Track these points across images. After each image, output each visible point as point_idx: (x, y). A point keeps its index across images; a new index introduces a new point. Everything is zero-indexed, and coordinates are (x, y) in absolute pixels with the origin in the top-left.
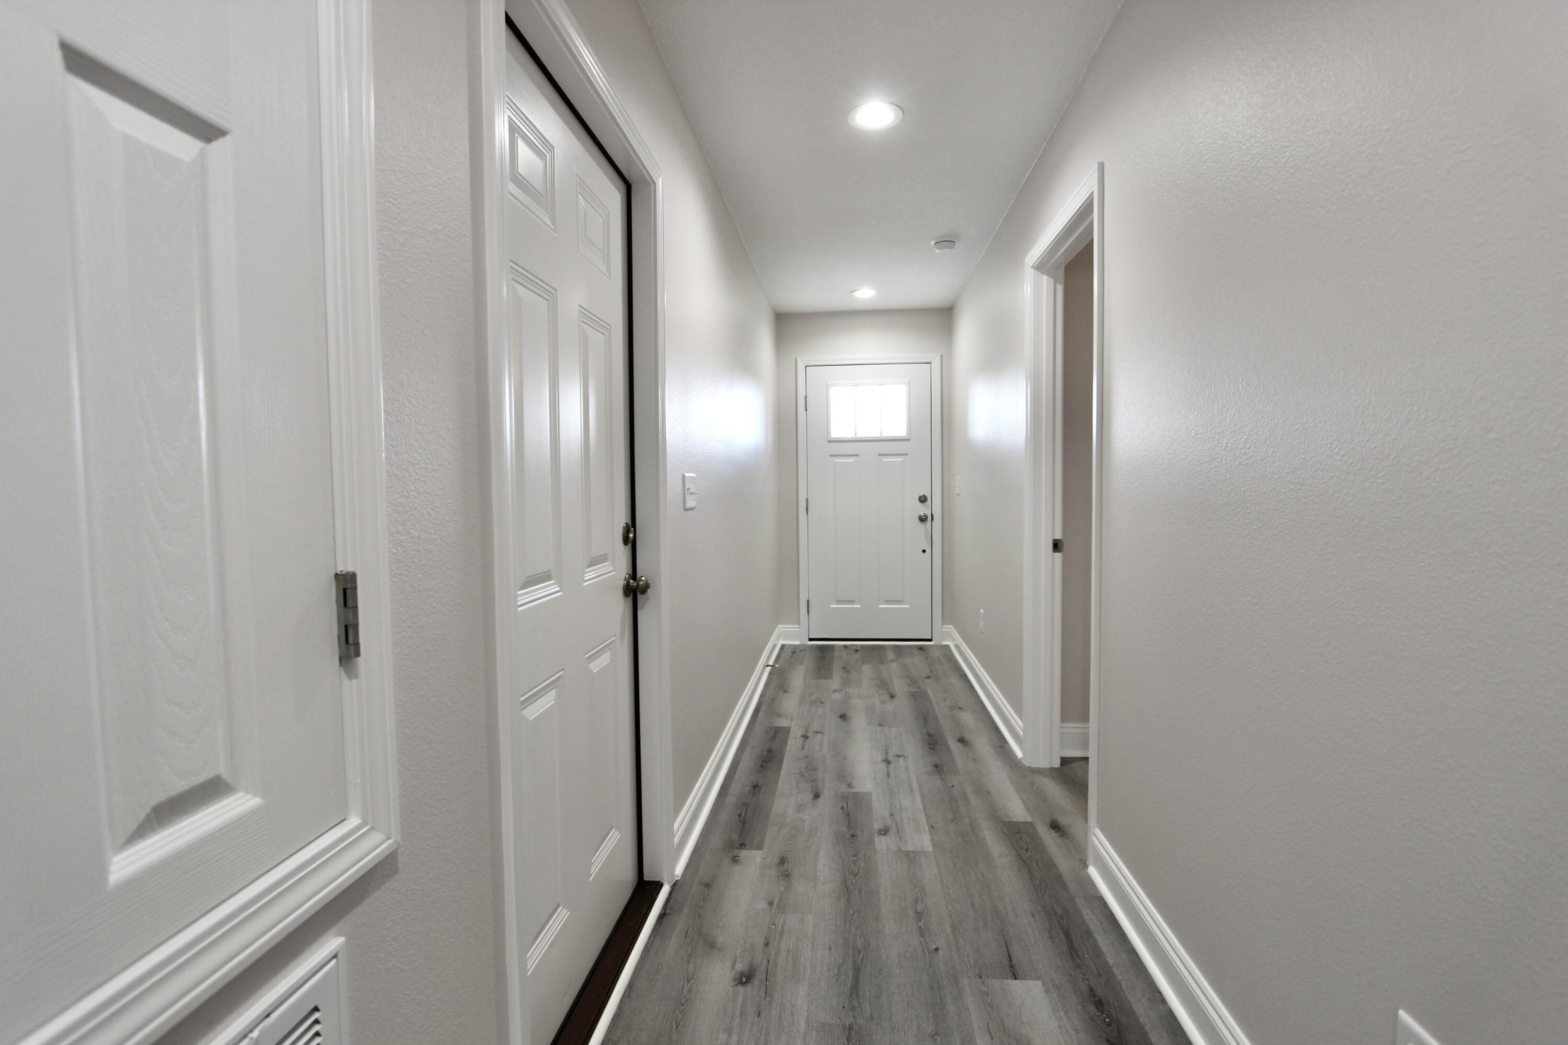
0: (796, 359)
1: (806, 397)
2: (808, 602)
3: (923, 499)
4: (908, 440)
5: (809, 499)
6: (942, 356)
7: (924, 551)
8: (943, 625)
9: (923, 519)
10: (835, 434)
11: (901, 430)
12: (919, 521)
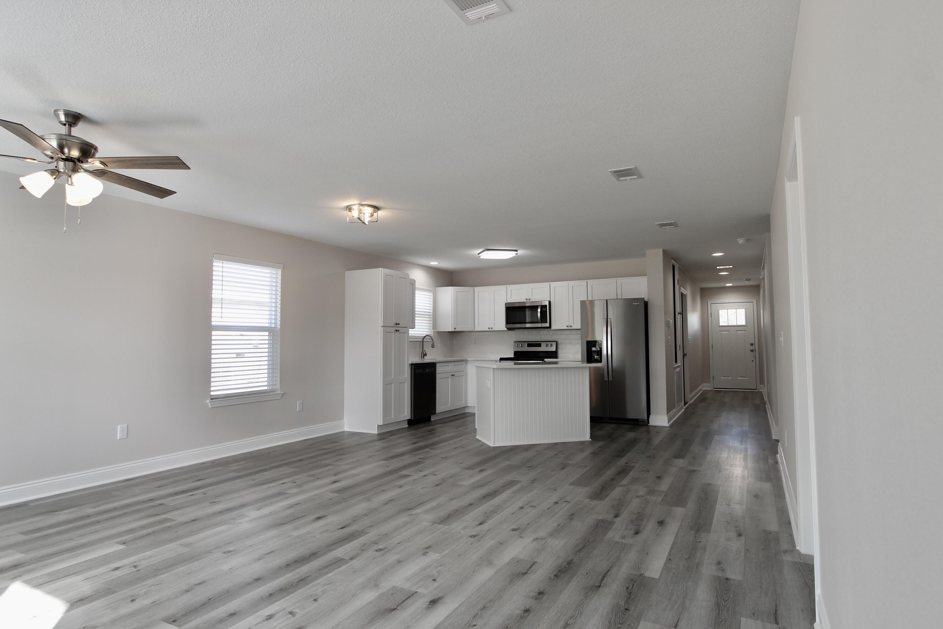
0: (708, 302)
1: (711, 313)
2: (713, 376)
3: (752, 345)
4: (746, 326)
5: (713, 345)
6: (757, 300)
7: (753, 361)
8: (760, 385)
9: (752, 351)
10: (721, 324)
11: (743, 323)
12: (750, 351)
